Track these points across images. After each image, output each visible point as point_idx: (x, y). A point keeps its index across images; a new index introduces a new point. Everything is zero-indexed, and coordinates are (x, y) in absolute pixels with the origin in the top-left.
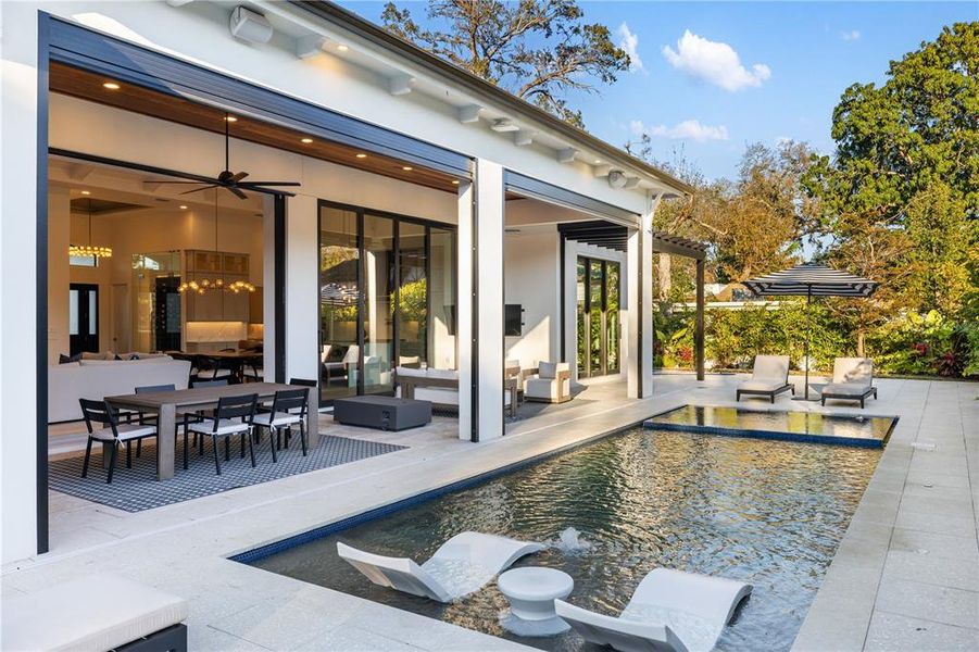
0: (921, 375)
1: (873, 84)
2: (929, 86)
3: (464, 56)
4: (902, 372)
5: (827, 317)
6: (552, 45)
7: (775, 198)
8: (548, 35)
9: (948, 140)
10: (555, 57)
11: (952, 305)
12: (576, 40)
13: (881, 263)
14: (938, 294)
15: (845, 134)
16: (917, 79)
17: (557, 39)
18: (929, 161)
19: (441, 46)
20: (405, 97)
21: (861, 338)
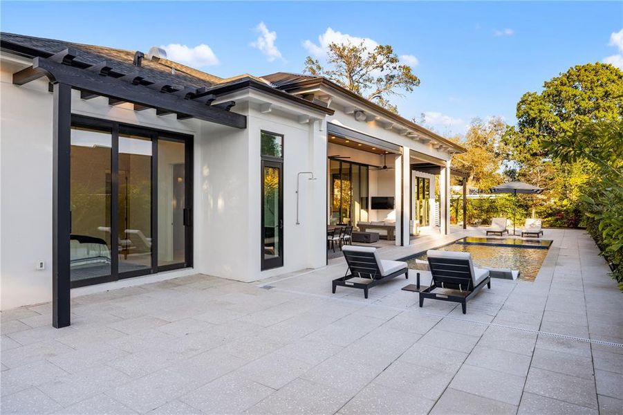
0: (560, 227)
1: (536, 93)
2: (563, 95)
3: (345, 82)
4: (552, 226)
5: (518, 202)
6: (383, 75)
7: (485, 143)
8: (382, 71)
9: (572, 120)
10: (384, 79)
11: (574, 197)
12: (395, 72)
13: (543, 178)
14: (568, 192)
15: (522, 116)
16: (558, 92)
17: (386, 72)
18: (563, 130)
19: (334, 77)
20: (390, 130)
21: (534, 211)
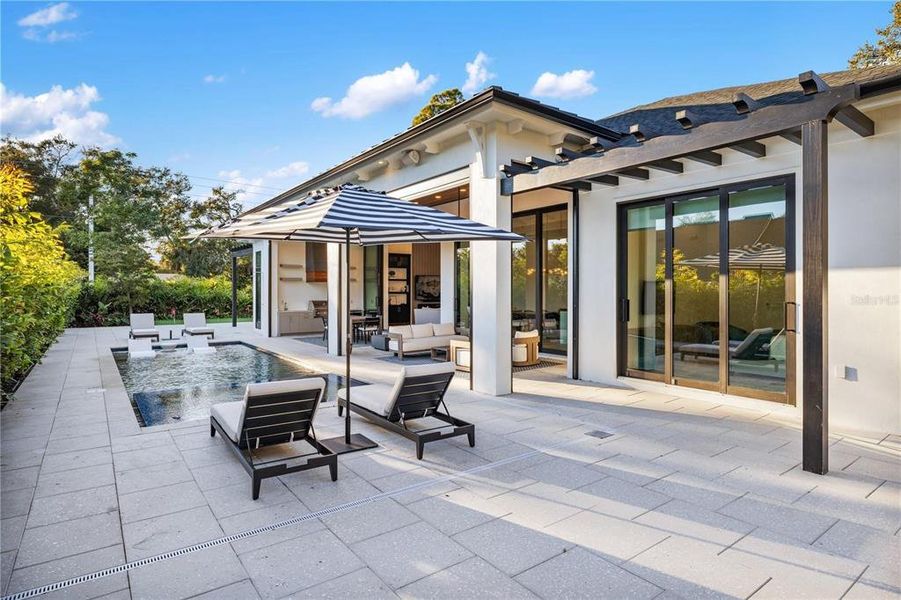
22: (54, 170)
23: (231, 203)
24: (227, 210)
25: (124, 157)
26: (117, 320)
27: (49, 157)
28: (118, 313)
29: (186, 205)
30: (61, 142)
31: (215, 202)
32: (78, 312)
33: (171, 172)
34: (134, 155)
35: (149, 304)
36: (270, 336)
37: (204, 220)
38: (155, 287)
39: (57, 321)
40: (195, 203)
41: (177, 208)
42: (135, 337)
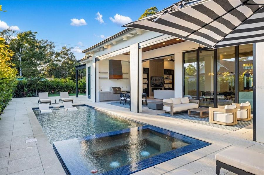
22: (8, 40)
23: (69, 52)
24: (67, 55)
25: (33, 33)
26: (31, 95)
27: (6, 36)
28: (31, 92)
29: (54, 53)
30: (10, 30)
31: (63, 52)
32: (17, 91)
33: (48, 41)
34: (37, 33)
35: (43, 88)
36: (96, 102)
37: (60, 58)
38: (45, 82)
39: (9, 95)
40: (56, 52)
41: (50, 54)
42: (41, 103)
